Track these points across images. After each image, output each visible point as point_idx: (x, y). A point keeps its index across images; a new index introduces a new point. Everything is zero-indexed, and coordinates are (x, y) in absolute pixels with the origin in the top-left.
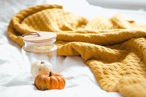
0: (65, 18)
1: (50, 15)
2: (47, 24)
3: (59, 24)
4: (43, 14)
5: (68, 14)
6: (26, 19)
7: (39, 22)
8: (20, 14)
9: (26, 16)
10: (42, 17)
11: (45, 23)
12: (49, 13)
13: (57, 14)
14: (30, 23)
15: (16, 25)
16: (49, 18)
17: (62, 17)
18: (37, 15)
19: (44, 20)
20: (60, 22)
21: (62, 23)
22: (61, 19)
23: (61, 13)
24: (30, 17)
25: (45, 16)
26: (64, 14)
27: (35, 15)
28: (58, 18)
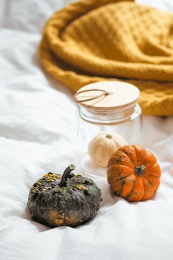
0: (144, 22)
1: (116, 19)
2: (115, 42)
3: (135, 38)
4: (101, 15)
5: (147, 11)
6: (70, 29)
7: (96, 34)
8: (58, 18)
9: (69, 22)
10: (101, 23)
11: (110, 36)
12: (112, 13)
13: (129, 15)
14: (79, 37)
15: (57, 46)
16: (116, 26)
17: (139, 20)
18: (91, 19)
19: (105, 29)
20: (136, 32)
21: (141, 33)
22: (138, 26)
23: (136, 12)
24: (77, 23)
25: (106, 21)
26: (141, 14)
27: (85, 18)
28: (133, 23)
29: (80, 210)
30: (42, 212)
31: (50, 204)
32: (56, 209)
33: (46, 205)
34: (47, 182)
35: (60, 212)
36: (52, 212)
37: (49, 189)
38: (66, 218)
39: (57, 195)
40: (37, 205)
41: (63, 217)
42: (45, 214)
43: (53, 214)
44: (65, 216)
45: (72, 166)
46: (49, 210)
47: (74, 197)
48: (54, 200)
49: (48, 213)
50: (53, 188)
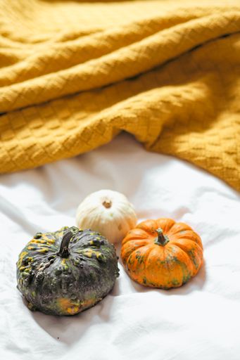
29: (99, 287)
30: (46, 302)
31: (55, 290)
32: (67, 296)
33: (51, 293)
34: (38, 253)
35: (73, 298)
36: (62, 300)
37: (47, 267)
38: (82, 304)
39: (63, 275)
40: (36, 294)
41: (78, 304)
42: (52, 305)
43: (63, 303)
44: (81, 301)
45: (74, 230)
46: (56, 298)
47: (86, 272)
48: (60, 283)
49: (55, 302)
50: (52, 262)
